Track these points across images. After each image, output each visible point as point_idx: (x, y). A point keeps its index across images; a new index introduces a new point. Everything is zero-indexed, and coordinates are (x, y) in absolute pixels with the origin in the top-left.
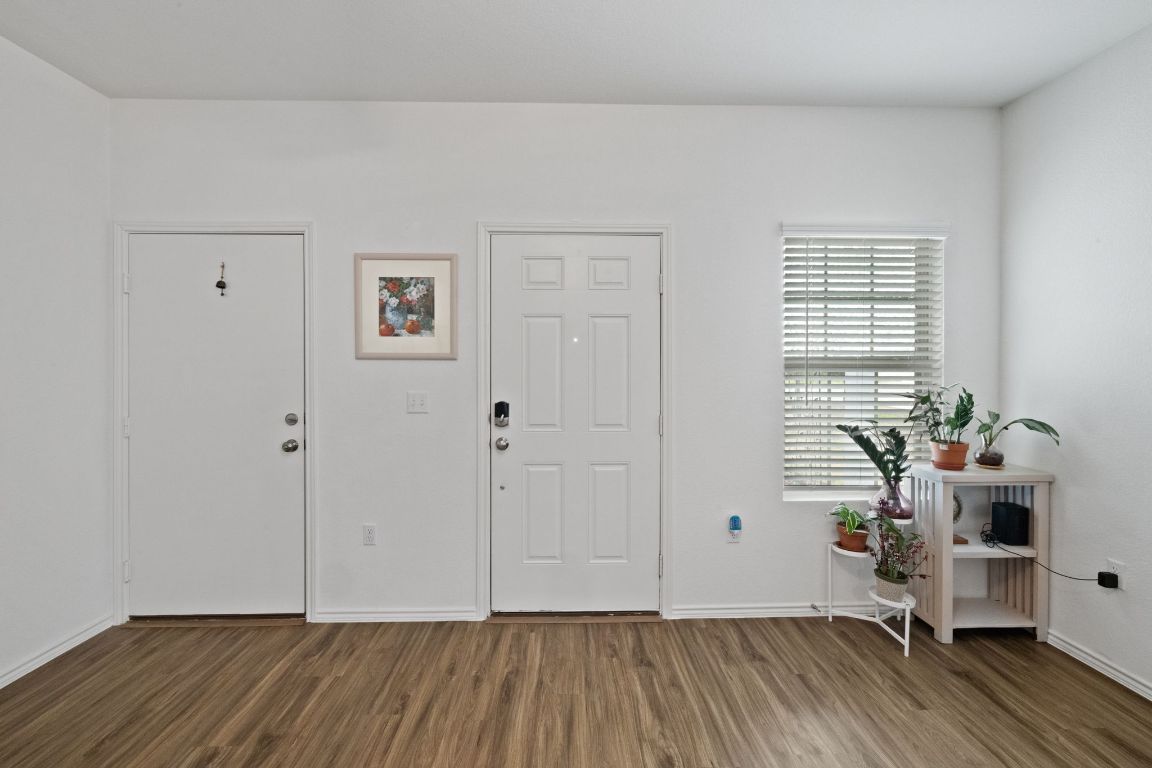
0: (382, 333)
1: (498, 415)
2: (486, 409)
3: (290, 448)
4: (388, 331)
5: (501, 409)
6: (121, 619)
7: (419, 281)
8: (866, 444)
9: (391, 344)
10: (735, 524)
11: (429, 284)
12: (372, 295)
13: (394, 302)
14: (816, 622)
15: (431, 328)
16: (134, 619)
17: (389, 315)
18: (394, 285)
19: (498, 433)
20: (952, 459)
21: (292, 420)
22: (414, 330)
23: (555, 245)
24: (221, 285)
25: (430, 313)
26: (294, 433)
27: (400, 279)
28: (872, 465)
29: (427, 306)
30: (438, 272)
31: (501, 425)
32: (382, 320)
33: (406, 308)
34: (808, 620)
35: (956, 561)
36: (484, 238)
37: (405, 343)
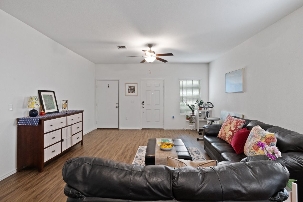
0: (128, 93)
1: (143, 103)
2: (141, 102)
3: (117, 107)
4: (129, 92)
5: (143, 102)
6: (96, 128)
7: (133, 86)
8: (190, 107)
9: (129, 94)
10: (173, 117)
11: (134, 87)
12: (127, 88)
13: (130, 89)
14: (184, 130)
15: (134, 92)
16: (97, 128)
17: (129, 90)
18: (130, 87)
19: (143, 105)
20: (200, 108)
21: (117, 104)
22: (132, 92)
23: (149, 82)
24: (108, 87)
25: (134, 90)
26: (117, 105)
27: (131, 86)
28: (191, 110)
29: (134, 89)
30: (135, 85)
31: (143, 104)
32: (128, 91)
33: (131, 90)
34: (183, 130)
35: (200, 121)
36: (141, 80)
37: (131, 94)
